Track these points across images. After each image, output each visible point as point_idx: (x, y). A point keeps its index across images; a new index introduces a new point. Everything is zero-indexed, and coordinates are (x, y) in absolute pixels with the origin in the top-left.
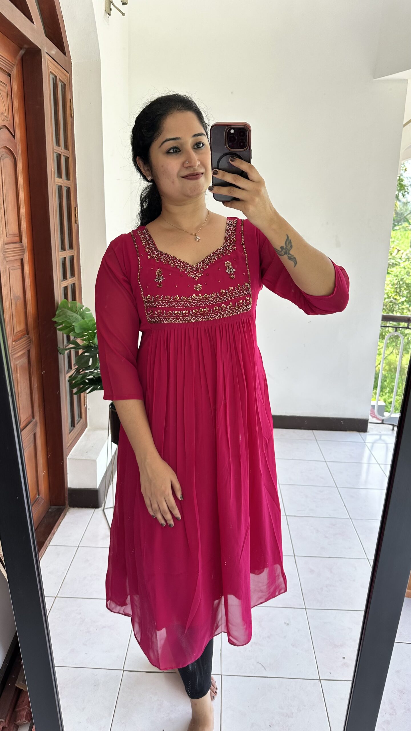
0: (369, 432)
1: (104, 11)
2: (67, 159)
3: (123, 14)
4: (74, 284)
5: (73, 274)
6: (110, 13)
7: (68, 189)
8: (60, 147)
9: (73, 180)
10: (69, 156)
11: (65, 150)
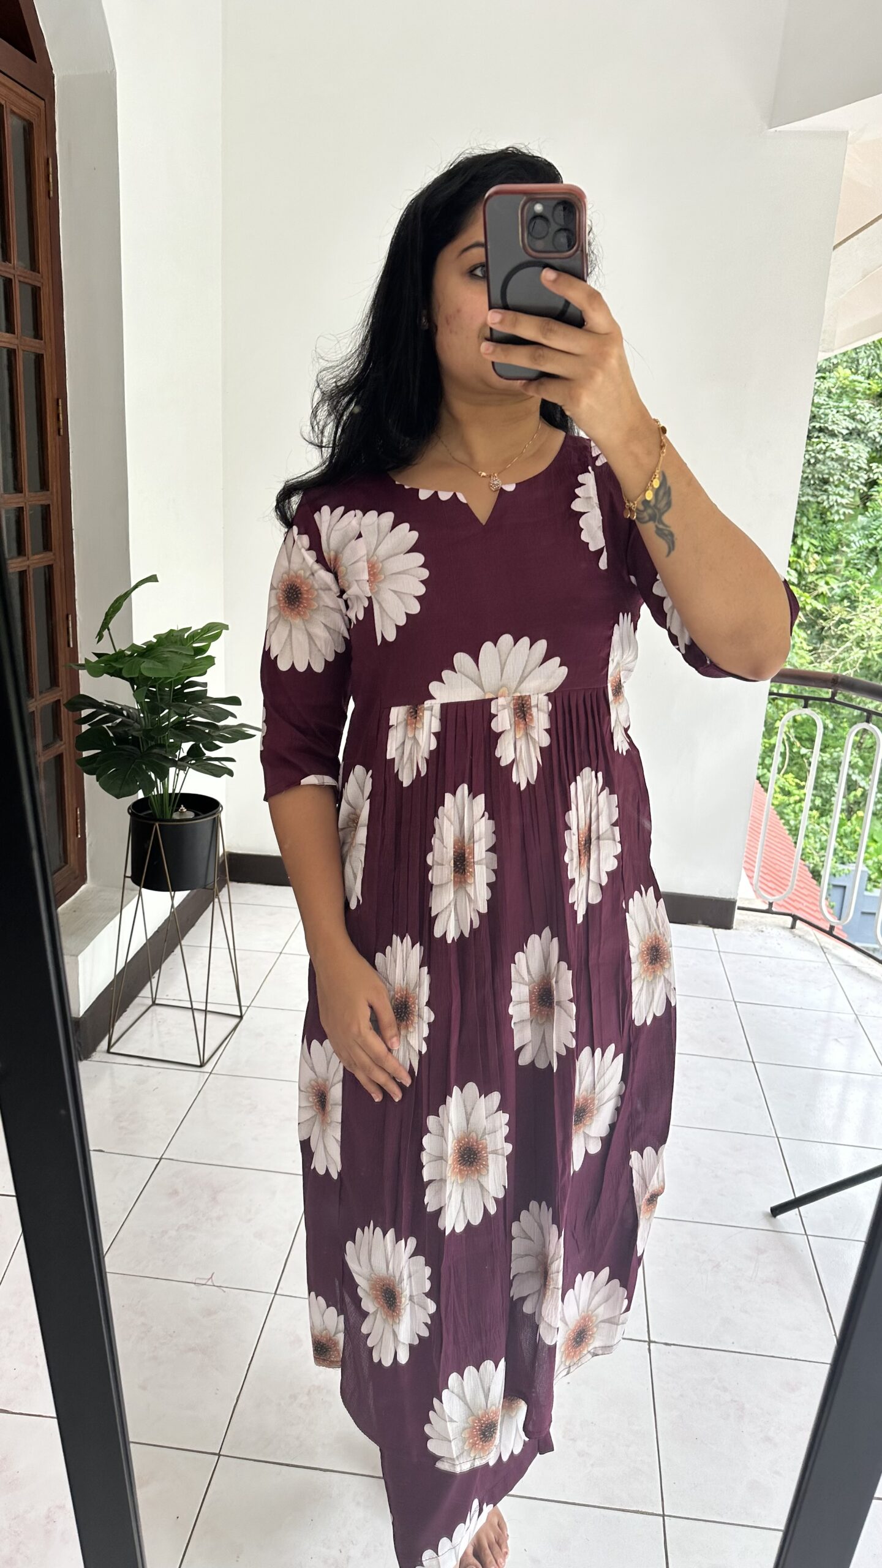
0: (736, 929)
2: (36, 292)
4: (50, 568)
5: (47, 547)
7: (39, 359)
8: (10, 263)
9: (53, 339)
10: (38, 285)
11: (29, 272)
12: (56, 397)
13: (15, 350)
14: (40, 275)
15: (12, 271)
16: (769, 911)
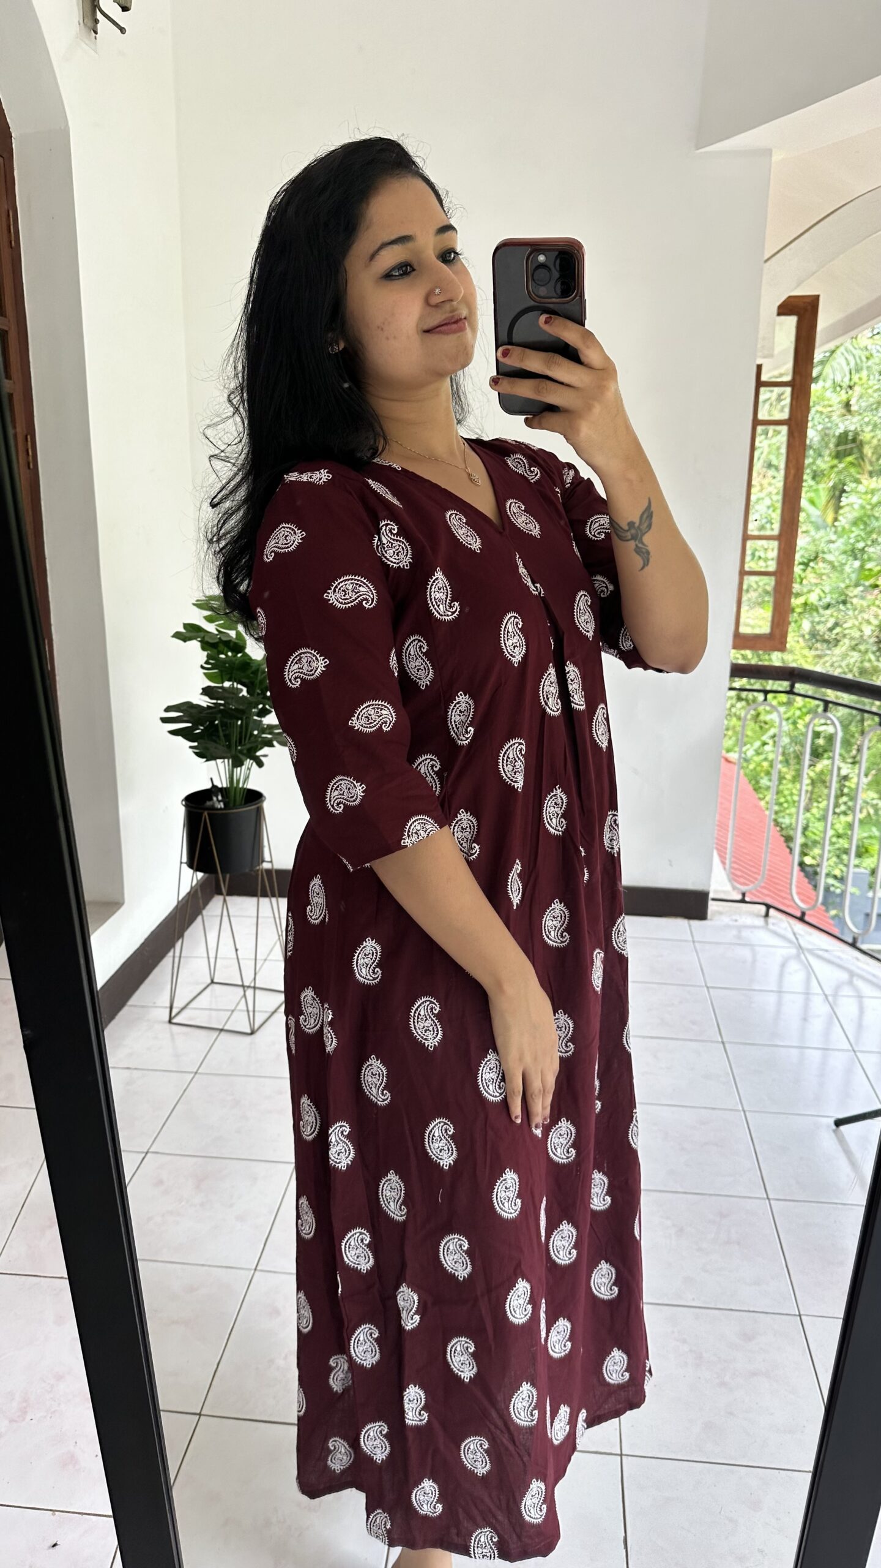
0: (711, 920)
1: (79, 24)
2: (4, 335)
3: (122, 30)
6: (96, 27)
9: (20, 378)
12: (25, 433)
16: (743, 901)
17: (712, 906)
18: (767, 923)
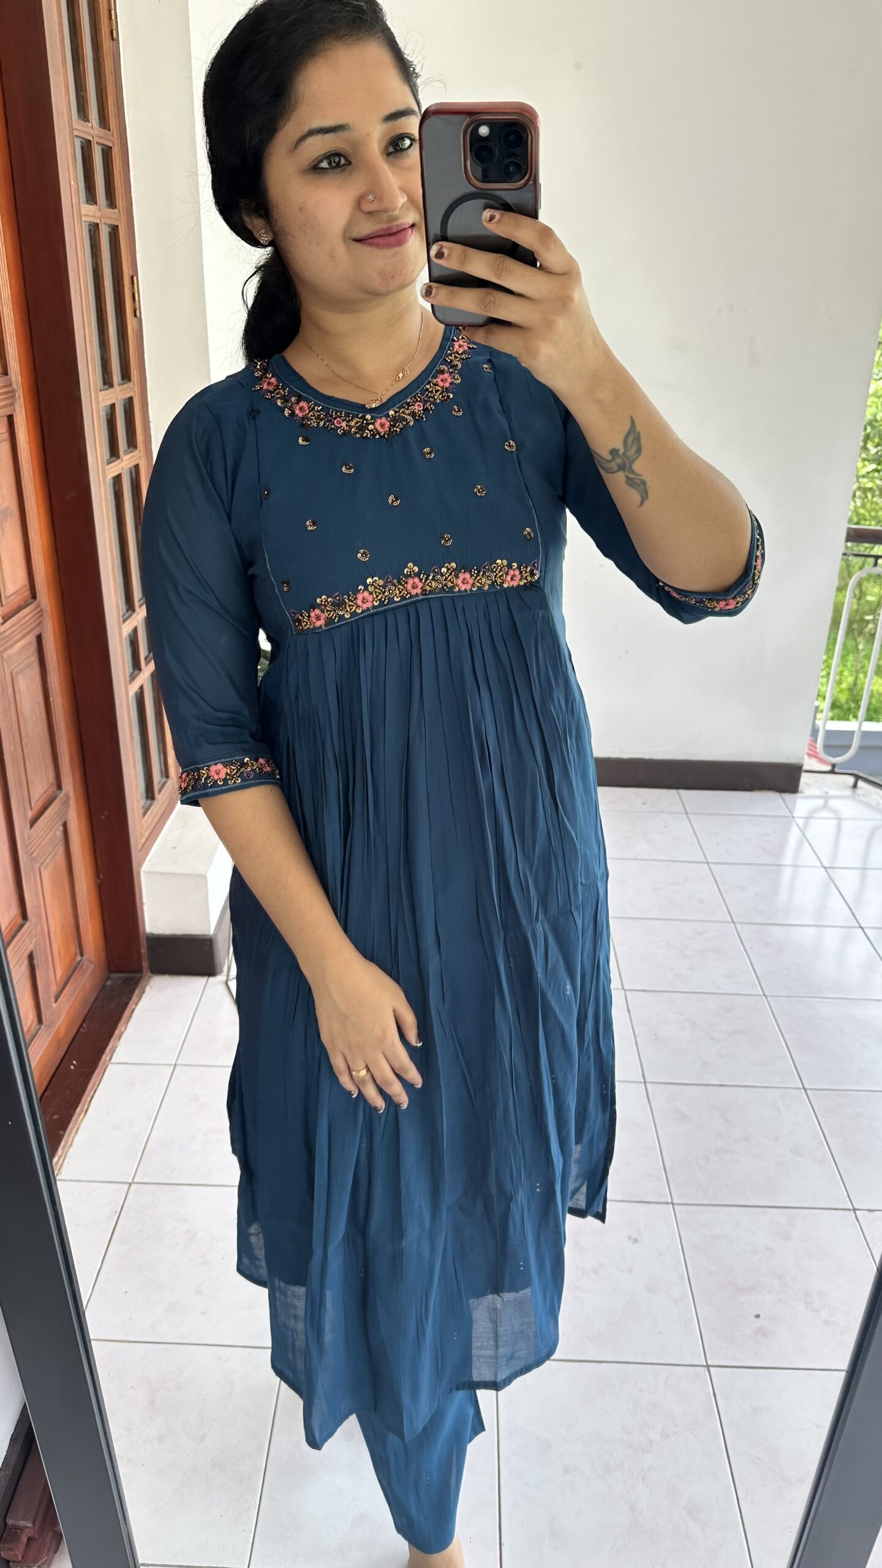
0: (801, 792)
2: (107, 152)
4: (137, 467)
5: (132, 444)
7: (114, 231)
8: (89, 122)
9: (125, 206)
10: (111, 145)
11: (101, 129)
12: (131, 274)
13: (98, 224)
14: (110, 133)
15: (92, 132)
16: (832, 772)
17: (805, 778)
18: (854, 793)
